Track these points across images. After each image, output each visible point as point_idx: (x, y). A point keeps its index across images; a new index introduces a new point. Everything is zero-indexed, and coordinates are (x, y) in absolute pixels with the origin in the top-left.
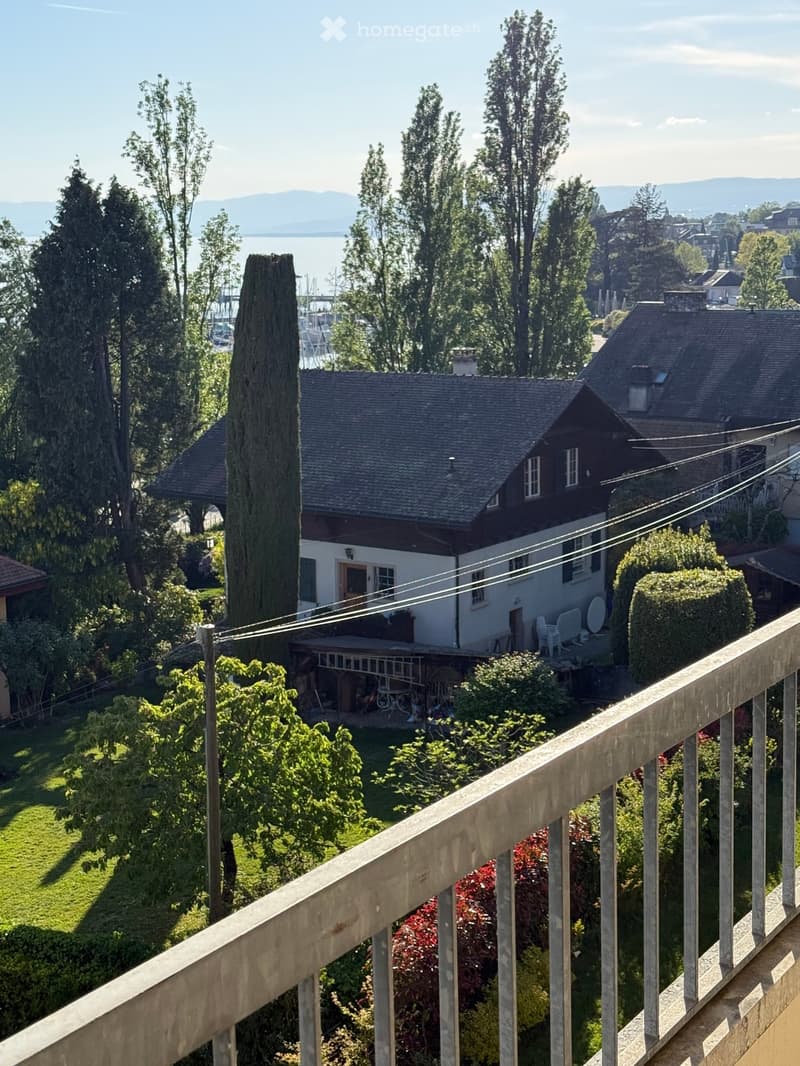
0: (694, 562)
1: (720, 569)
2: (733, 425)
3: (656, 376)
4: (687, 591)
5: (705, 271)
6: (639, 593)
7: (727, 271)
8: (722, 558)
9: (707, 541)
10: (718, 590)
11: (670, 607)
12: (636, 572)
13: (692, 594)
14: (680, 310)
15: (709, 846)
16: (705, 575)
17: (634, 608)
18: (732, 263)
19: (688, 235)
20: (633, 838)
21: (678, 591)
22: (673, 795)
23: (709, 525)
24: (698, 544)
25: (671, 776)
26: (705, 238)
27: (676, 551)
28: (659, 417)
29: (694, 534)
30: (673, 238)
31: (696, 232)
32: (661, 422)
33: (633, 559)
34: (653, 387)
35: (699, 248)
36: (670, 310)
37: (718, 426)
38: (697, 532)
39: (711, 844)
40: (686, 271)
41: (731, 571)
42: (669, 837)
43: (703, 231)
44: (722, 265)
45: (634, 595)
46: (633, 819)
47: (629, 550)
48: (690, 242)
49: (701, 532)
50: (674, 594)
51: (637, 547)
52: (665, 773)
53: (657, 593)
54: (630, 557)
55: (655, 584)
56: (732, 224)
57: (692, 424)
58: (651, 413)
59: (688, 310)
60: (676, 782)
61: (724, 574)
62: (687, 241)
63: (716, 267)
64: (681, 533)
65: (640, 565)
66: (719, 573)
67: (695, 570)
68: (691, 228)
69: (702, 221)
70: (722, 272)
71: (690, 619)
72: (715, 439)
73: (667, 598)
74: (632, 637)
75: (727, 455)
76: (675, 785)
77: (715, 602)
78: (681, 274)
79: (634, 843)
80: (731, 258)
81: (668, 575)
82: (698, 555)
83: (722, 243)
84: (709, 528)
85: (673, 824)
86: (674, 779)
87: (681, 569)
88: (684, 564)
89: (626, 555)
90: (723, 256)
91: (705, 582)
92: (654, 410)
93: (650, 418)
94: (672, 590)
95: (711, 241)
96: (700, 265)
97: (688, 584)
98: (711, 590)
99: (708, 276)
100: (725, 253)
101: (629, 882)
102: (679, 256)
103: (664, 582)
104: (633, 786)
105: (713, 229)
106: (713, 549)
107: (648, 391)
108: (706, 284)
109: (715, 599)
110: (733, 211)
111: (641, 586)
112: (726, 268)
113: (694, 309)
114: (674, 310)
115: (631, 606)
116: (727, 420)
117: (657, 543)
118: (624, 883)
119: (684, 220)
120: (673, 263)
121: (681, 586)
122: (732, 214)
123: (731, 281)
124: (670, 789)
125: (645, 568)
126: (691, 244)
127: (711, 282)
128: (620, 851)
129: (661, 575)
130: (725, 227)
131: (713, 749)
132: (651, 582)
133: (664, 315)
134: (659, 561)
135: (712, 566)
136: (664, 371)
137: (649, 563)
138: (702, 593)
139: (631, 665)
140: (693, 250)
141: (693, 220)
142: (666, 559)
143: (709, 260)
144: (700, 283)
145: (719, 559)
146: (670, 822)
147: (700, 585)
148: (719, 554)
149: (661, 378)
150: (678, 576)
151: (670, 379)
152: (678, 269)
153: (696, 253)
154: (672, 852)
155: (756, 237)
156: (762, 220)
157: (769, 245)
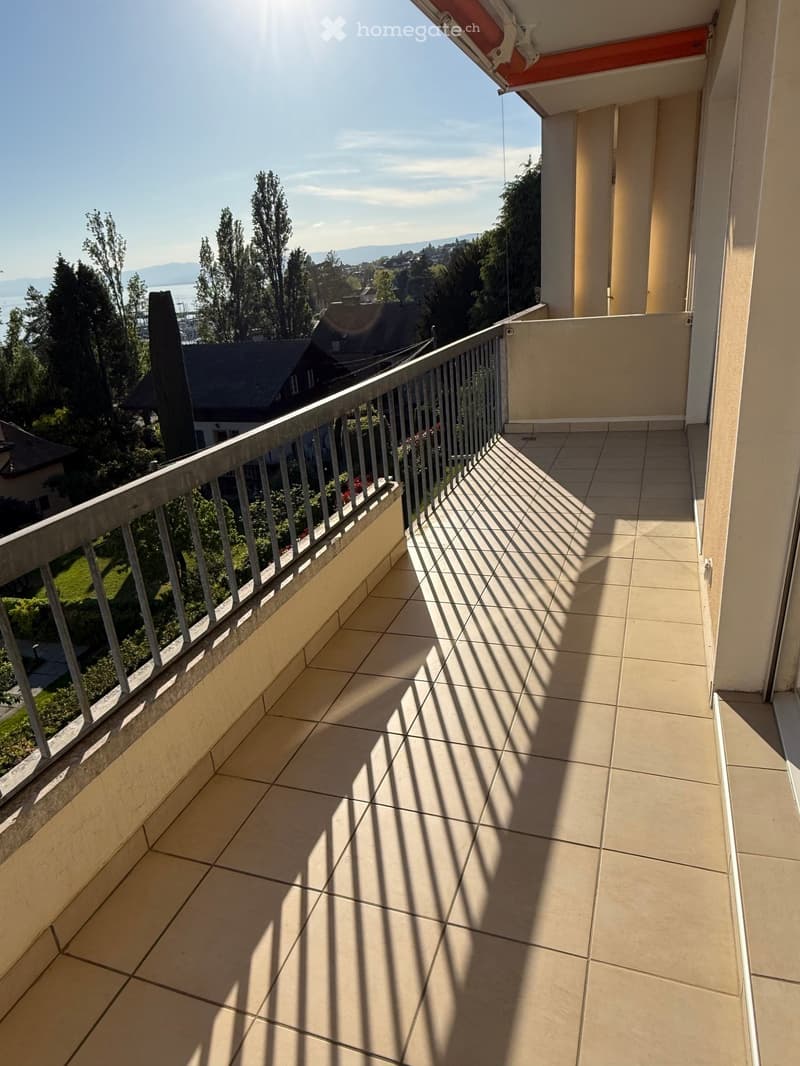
5: (360, 289)
7: (370, 288)
14: (350, 305)
18: (371, 284)
19: (352, 273)
26: (359, 274)
28: (345, 353)
30: (345, 275)
31: (355, 272)
32: (347, 355)
34: (342, 340)
35: (357, 278)
36: (345, 306)
40: (352, 289)
43: (358, 271)
44: (367, 285)
48: (353, 276)
56: (369, 267)
59: (354, 306)
62: (351, 276)
63: (365, 286)
68: (352, 269)
69: (357, 266)
70: (368, 288)
78: (350, 290)
80: (370, 282)
83: (366, 276)
90: (367, 281)
92: (343, 350)
95: (361, 275)
96: (358, 286)
99: (362, 291)
102: (349, 283)
105: (362, 269)
107: (340, 343)
108: (361, 294)
110: (369, 261)
112: (369, 286)
113: (357, 305)
114: (347, 305)
116: (375, 352)
119: (349, 266)
120: (347, 286)
123: (372, 292)
127: (363, 293)
130: (367, 268)
133: (343, 308)
140: (354, 279)
141: (353, 266)
143: (361, 284)
144: (358, 294)
149: (345, 336)
152: (349, 288)
153: (356, 281)
155: (380, 272)
156: (382, 264)
157: (386, 275)
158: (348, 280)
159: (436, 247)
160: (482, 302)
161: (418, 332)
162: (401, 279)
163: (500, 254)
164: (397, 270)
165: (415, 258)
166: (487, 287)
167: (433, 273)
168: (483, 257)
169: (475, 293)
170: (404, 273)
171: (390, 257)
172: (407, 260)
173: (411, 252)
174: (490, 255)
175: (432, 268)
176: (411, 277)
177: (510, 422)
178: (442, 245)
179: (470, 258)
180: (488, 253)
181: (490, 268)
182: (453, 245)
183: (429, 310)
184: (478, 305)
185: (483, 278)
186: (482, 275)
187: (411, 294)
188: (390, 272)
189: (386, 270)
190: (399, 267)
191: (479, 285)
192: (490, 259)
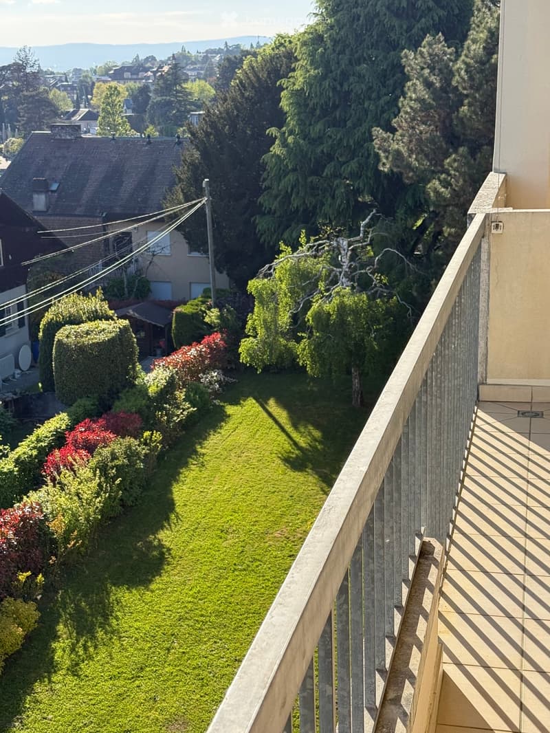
0: (95, 316)
1: (113, 320)
2: (107, 219)
3: (51, 185)
4: (92, 337)
5: (72, 110)
6: (59, 340)
7: (87, 110)
8: (113, 312)
9: (102, 300)
10: (113, 334)
11: (81, 349)
12: (54, 326)
13: (96, 339)
14: (63, 138)
15: (123, 510)
16: (103, 324)
17: (56, 352)
18: (89, 104)
19: (56, 83)
20: (72, 512)
21: (86, 337)
22: (97, 478)
23: (102, 289)
24: (96, 303)
25: (94, 466)
26: (69, 86)
27: (81, 309)
28: (57, 215)
29: (92, 296)
30: (46, 86)
31: (62, 83)
32: (58, 218)
33: (51, 317)
34: (50, 193)
35: (65, 93)
36: (56, 137)
37: (98, 219)
38: (94, 294)
39: (123, 507)
40: (59, 110)
41: (120, 321)
42: (97, 507)
43: (67, 81)
44: (82, 105)
45: (55, 342)
46: (71, 499)
47: (48, 311)
48: (59, 88)
49: (97, 294)
50: (83, 339)
51: (53, 308)
52: (90, 464)
53: (72, 339)
54: (49, 316)
55: (69, 333)
56: (86, 77)
57: (80, 219)
58: (50, 212)
59: (68, 137)
60: (98, 470)
61: (116, 323)
62: (57, 88)
63: (79, 108)
64: (83, 296)
65: (57, 321)
66: (113, 322)
67: (96, 322)
68: (58, 78)
69: (65, 74)
70: (83, 111)
71: (96, 356)
72: (97, 229)
73: (78, 343)
74: (56, 372)
75: (107, 240)
76: (98, 472)
77: (112, 343)
78: (55, 112)
79: (73, 515)
80: (88, 100)
81: (77, 326)
82: (96, 311)
83: (81, 90)
84: (102, 292)
85: (100, 498)
86: (96, 468)
87: (86, 322)
88: (88, 318)
89: (46, 315)
90: (82, 99)
91: (104, 330)
92: (51, 210)
93: (51, 215)
94: (82, 337)
95: (73, 88)
96: (67, 105)
97: (92, 331)
98: (109, 335)
99: (74, 113)
100: (84, 97)
101: (73, 543)
102: (52, 99)
103: (75, 332)
104: (69, 476)
105: (73, 79)
106: (106, 306)
107: (46, 197)
108: (73, 119)
109: (112, 341)
110: (86, 66)
111: (60, 335)
112: (86, 107)
113: (73, 137)
114: (59, 137)
115: (54, 350)
116: (104, 215)
117: (67, 304)
118: (70, 544)
119: (52, 73)
120: (49, 104)
121: (87, 333)
122: (86, 69)
123: (91, 116)
124: (95, 475)
125: (60, 323)
126: (59, 90)
127: (77, 118)
128: (64, 522)
129: (73, 326)
130: (81, 78)
131: (120, 444)
132: (66, 333)
133: (52, 141)
134: (70, 317)
135: (108, 318)
136: (56, 182)
137: (63, 319)
138: (103, 337)
139: (57, 392)
140: (62, 94)
141: (58, 73)
142: (74, 315)
143: (73, 102)
144: (69, 118)
145: (111, 313)
146: (97, 497)
147: (101, 332)
148: (111, 309)
149: (54, 187)
150: (85, 327)
151: (61, 186)
152: (53, 108)
153: (64, 97)
154: (99, 517)
155: (104, 86)
156: (107, 74)
157: (114, 92)
158: (51, 96)
159: (193, 53)
160: (284, 144)
161: (178, 188)
162: (139, 101)
163: (312, 72)
164: (131, 84)
165: (161, 67)
166: (291, 122)
167: (190, 94)
168: (286, 76)
169: (273, 131)
170: (144, 90)
171: (119, 64)
172: (146, 70)
173: (153, 58)
174: (298, 73)
175: (188, 86)
176: (154, 98)
177: (489, 381)
178: (203, 50)
179: (263, 75)
180: (294, 70)
181: (298, 94)
182: (219, 51)
183: (197, 154)
184: (276, 149)
185: (286, 109)
186: (285, 104)
187: (152, 123)
188: (121, 87)
189: (114, 84)
190: (135, 80)
191: (278, 119)
192: (298, 79)
